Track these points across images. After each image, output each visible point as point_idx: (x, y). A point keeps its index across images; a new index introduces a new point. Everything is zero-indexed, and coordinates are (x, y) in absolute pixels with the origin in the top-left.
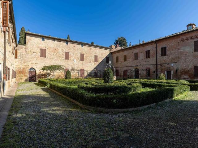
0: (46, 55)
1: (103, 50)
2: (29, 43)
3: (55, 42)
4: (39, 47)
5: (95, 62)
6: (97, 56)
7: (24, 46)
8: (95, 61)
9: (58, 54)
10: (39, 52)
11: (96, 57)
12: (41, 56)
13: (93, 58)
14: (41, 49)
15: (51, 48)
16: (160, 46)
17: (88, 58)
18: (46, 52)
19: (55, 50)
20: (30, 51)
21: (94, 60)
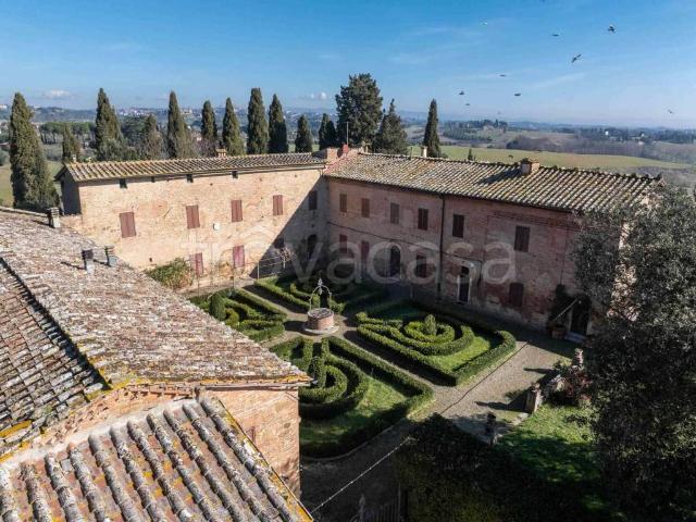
0: (136, 227)
1: (298, 173)
2: (88, 207)
3: (157, 182)
4: (114, 211)
5: (276, 218)
6: (281, 196)
7: (77, 217)
8: (274, 215)
9: (168, 217)
10: (116, 224)
11: (277, 201)
12: (123, 236)
13: (270, 206)
14: (121, 215)
15: (147, 204)
16: (453, 209)
17: (254, 207)
18: (136, 219)
19: (160, 208)
20: (95, 228)
21: (271, 212)
